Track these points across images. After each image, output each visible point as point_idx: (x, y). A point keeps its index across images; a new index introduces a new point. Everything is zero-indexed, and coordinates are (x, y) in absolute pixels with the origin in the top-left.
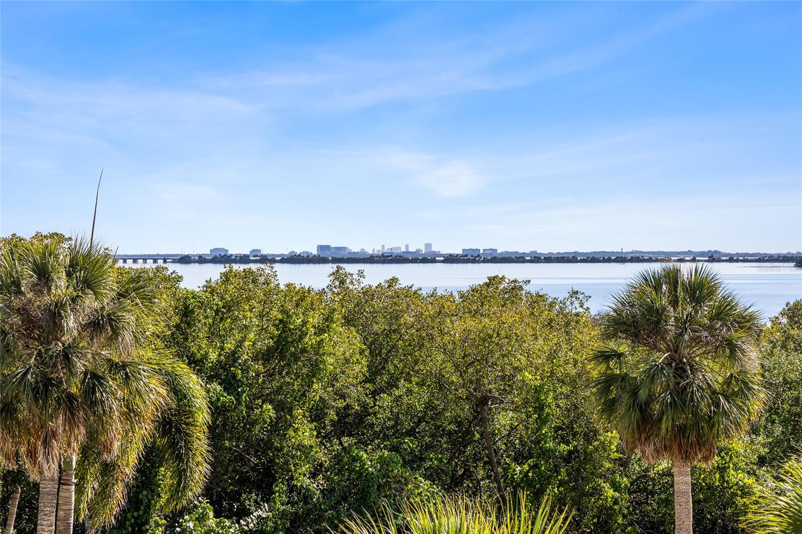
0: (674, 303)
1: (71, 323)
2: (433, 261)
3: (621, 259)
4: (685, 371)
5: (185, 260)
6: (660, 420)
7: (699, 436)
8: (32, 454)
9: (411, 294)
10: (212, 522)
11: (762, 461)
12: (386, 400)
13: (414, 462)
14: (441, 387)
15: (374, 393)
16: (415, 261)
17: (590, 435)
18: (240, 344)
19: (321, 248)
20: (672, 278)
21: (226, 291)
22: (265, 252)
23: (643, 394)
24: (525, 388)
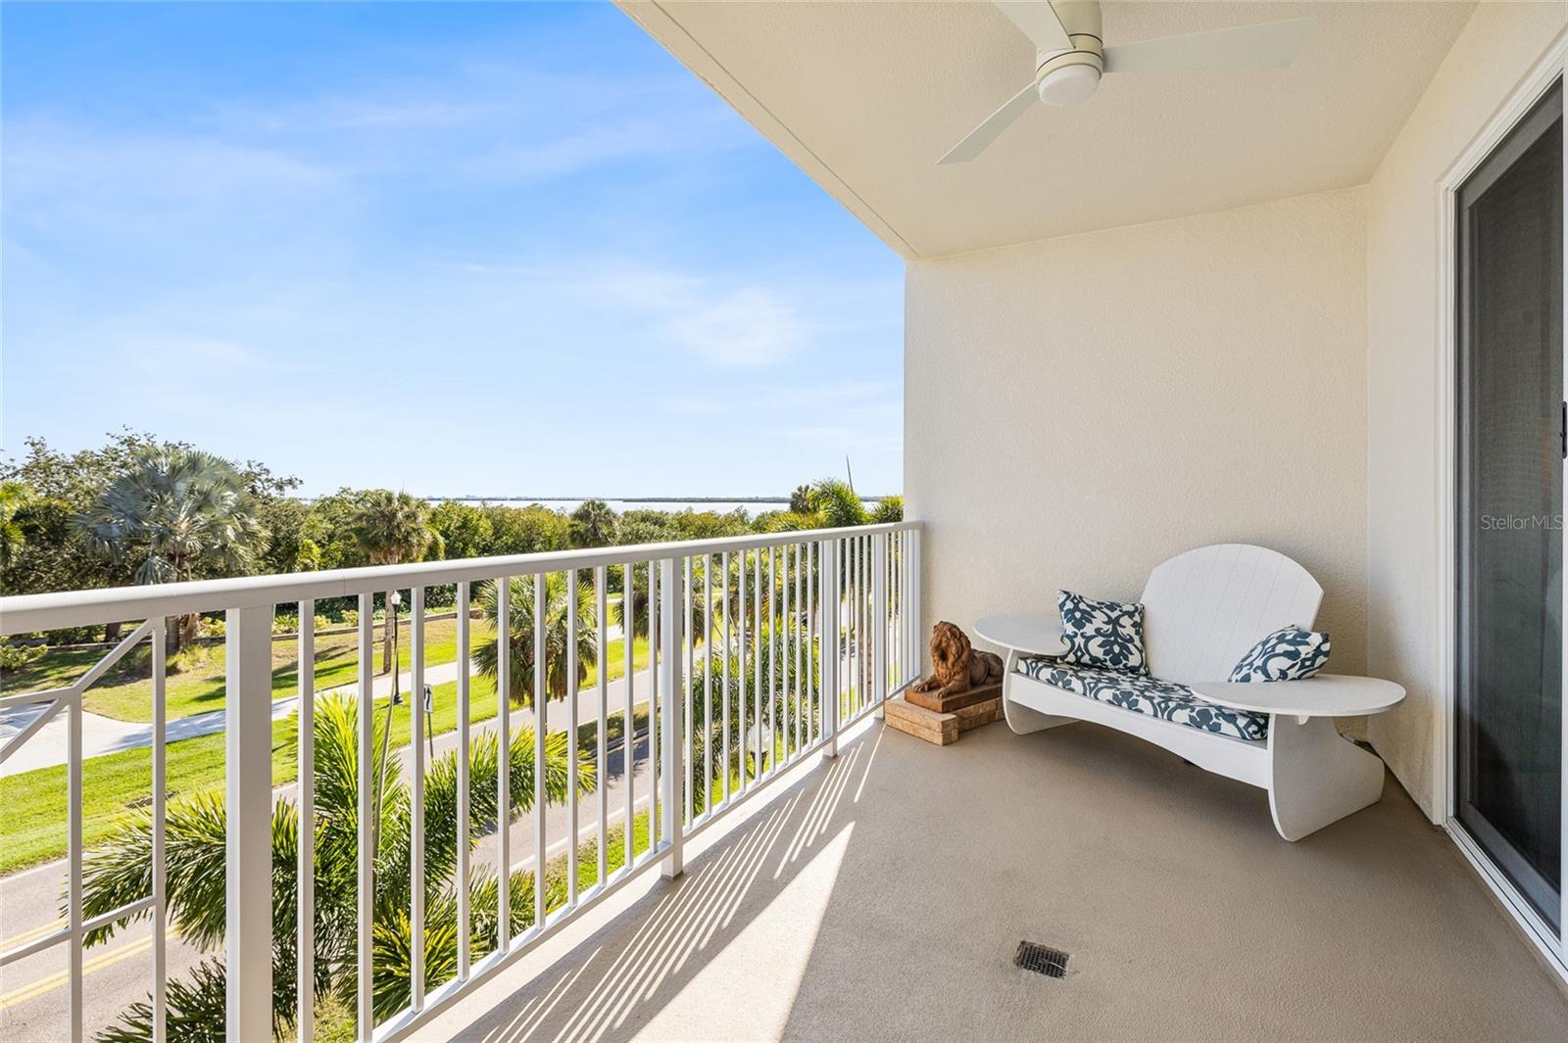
0: (593, 510)
1: (400, 515)
4: (597, 529)
9: (510, 509)
15: (495, 540)
18: (450, 525)
20: (593, 503)
21: (446, 509)
24: (546, 536)
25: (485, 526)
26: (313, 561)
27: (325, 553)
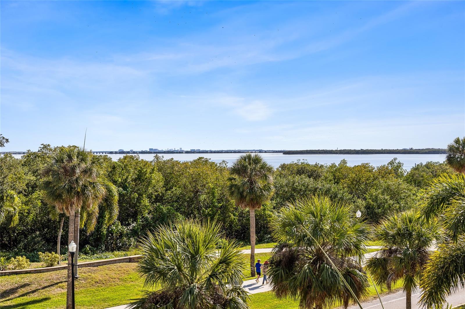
0: (250, 164)
1: (78, 171)
2: (182, 153)
3: (235, 152)
4: (253, 183)
5: (111, 153)
6: (246, 197)
7: (257, 202)
8: (67, 208)
9: (178, 163)
10: (120, 227)
11: (274, 208)
12: (169, 192)
13: (177, 210)
14: (185, 188)
15: (166, 190)
16: (177, 153)
17: (227, 201)
18: (127, 177)
19: (150, 149)
20: (249, 157)
21: (125, 161)
22: (134, 150)
23: (241, 190)
24: (209, 188)
25: (157, 178)
26: (15, 209)
27: (29, 201)
